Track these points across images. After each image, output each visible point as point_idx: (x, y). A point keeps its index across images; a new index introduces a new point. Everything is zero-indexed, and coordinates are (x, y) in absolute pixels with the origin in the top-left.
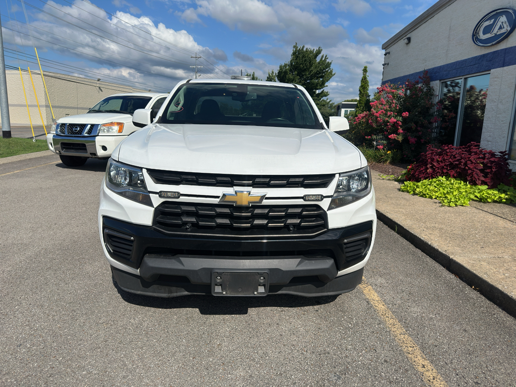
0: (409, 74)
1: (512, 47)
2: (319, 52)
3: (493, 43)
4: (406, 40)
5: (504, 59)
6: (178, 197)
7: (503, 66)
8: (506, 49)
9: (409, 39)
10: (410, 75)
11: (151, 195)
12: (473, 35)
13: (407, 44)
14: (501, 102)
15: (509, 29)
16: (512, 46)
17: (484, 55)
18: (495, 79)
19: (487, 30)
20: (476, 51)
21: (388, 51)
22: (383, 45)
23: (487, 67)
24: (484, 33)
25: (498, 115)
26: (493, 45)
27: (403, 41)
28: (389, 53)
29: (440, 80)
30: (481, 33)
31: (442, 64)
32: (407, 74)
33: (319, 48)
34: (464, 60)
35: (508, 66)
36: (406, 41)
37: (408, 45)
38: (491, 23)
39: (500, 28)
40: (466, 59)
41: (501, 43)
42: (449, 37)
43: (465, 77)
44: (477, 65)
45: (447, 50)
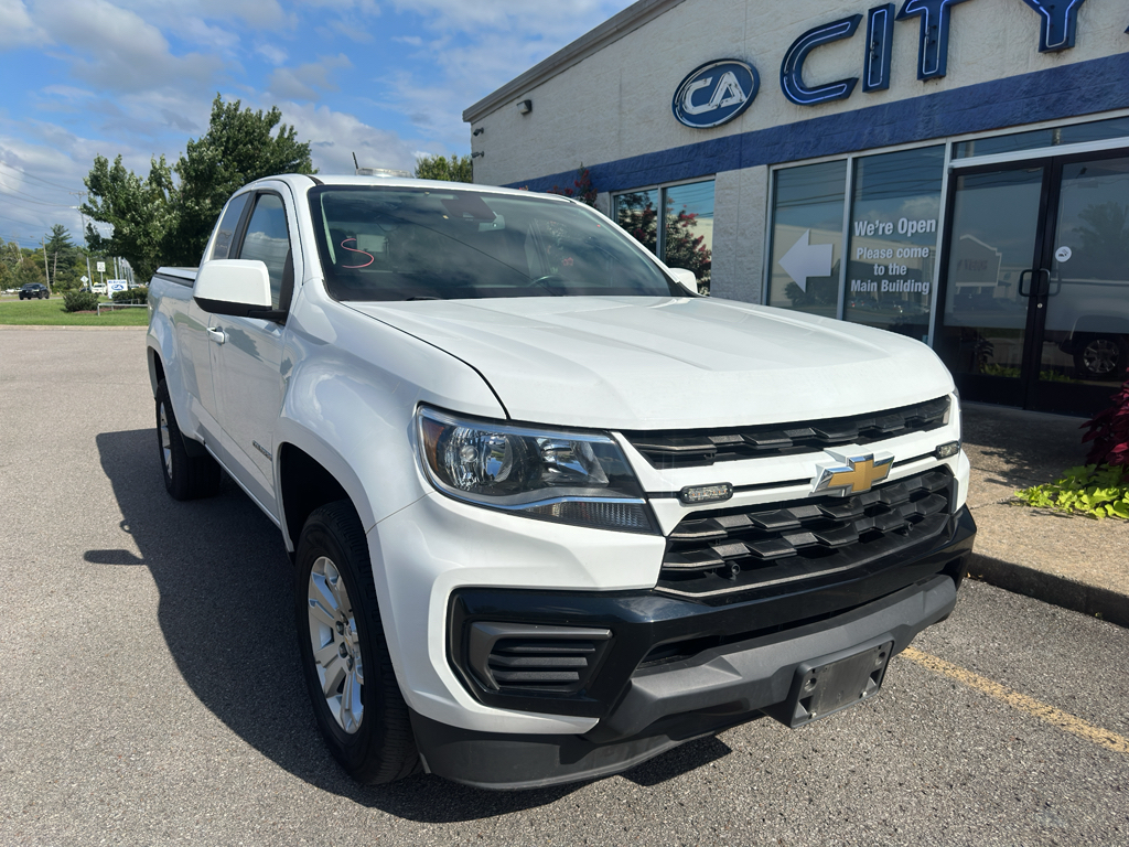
0: (536, 177)
1: (753, 133)
2: (274, 119)
3: (717, 123)
4: (523, 105)
5: (740, 154)
6: (729, 496)
7: (740, 167)
8: (742, 135)
9: (529, 104)
10: (539, 180)
11: (653, 501)
12: (674, 106)
13: (525, 114)
14: (742, 234)
15: (745, 100)
16: (754, 130)
17: (698, 146)
18: (727, 191)
19: (702, 97)
20: (684, 137)
21: (479, 125)
22: (465, 113)
23: (708, 169)
24: (695, 103)
25: (740, 259)
26: (715, 127)
27: (514, 109)
28: (482, 131)
29: (610, 192)
30: (688, 102)
31: (613, 160)
32: (532, 178)
33: (274, 109)
34: (658, 153)
35: (749, 166)
36: (523, 108)
37: (528, 116)
38: (708, 84)
39: (727, 94)
40: (662, 152)
41: (732, 125)
42: (620, 106)
43: (663, 186)
44: (685, 165)
45: (620, 131)
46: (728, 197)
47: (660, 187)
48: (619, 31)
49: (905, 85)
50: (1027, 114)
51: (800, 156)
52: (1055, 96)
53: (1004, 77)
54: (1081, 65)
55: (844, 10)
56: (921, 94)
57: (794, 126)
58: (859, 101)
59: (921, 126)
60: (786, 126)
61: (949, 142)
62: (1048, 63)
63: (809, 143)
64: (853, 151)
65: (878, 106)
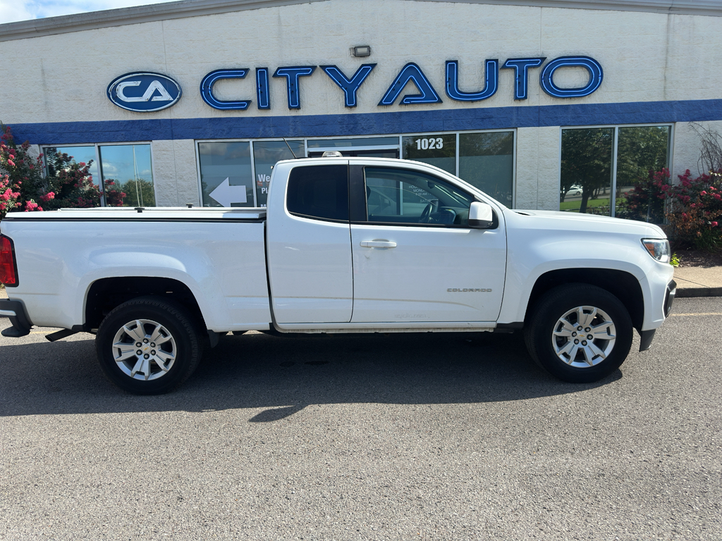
3: (151, 110)
5: (172, 131)
7: (172, 139)
8: (172, 120)
12: (109, 94)
14: (181, 178)
15: (172, 98)
16: (181, 118)
18: (164, 153)
19: (133, 92)
20: (118, 115)
23: (144, 137)
24: (127, 95)
26: (150, 112)
29: (40, 144)
30: (120, 93)
31: (40, 122)
34: (93, 123)
35: (180, 139)
38: (138, 84)
39: (157, 93)
40: (97, 122)
41: (162, 113)
42: (44, 85)
43: (99, 144)
44: (123, 133)
45: (46, 103)
46: (165, 156)
47: (96, 145)
48: (38, 31)
49: (279, 109)
50: (341, 132)
51: (218, 137)
52: (352, 126)
53: (329, 114)
54: (360, 115)
55: (237, 64)
56: (289, 115)
57: (211, 119)
58: (253, 112)
59: (291, 130)
60: (205, 119)
61: (306, 139)
62: (347, 112)
63: (224, 130)
64: (253, 138)
65: (266, 117)
